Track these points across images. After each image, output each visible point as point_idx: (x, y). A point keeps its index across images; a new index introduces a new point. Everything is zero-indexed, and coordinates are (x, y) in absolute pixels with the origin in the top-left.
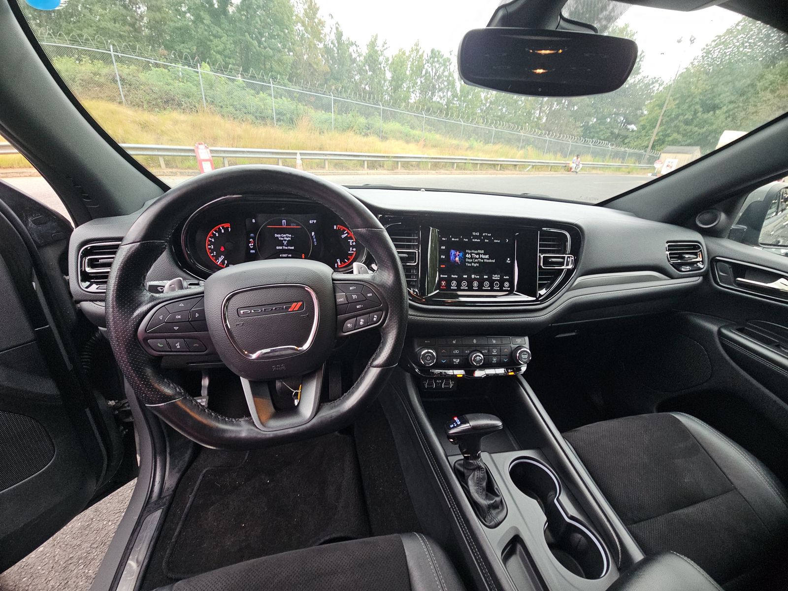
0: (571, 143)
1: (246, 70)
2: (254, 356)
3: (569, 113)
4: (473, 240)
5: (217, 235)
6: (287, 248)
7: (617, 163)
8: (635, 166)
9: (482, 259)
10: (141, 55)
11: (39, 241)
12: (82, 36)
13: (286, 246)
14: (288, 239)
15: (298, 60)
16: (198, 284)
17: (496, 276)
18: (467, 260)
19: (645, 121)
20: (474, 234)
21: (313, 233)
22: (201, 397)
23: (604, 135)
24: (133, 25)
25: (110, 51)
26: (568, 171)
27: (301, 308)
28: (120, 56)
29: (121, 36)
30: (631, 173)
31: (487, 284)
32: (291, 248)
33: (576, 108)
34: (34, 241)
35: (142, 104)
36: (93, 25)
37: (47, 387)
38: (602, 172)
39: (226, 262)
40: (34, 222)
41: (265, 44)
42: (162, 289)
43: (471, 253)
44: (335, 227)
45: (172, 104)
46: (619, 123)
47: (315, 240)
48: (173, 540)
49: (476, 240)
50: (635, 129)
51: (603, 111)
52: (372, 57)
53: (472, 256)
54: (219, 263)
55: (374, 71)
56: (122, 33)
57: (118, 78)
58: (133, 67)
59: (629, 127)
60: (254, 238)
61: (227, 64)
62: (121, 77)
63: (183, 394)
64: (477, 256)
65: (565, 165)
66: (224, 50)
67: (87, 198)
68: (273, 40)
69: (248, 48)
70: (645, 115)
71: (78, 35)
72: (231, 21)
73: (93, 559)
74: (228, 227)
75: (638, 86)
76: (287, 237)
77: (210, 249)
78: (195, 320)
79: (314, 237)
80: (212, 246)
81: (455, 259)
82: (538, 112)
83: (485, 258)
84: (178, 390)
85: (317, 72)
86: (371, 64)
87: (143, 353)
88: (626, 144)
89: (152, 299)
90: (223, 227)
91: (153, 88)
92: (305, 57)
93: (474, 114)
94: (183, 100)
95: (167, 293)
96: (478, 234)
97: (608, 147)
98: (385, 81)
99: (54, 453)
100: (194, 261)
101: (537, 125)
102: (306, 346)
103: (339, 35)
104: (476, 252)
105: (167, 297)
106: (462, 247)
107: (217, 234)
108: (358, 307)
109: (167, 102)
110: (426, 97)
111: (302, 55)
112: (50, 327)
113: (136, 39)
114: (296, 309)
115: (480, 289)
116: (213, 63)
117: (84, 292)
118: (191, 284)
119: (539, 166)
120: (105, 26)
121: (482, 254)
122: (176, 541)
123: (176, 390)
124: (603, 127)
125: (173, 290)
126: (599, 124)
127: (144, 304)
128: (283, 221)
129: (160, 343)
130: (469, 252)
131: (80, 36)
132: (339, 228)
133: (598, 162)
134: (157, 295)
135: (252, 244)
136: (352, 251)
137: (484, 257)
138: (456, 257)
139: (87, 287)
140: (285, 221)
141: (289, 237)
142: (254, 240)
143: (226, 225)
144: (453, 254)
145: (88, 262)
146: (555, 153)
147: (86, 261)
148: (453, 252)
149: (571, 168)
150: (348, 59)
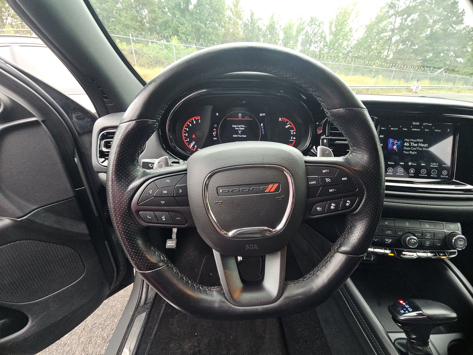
0: (413, 71)
1: (198, 41)
2: (231, 234)
3: (411, 50)
4: (413, 129)
5: (191, 126)
6: (241, 136)
7: (450, 85)
8: (463, 87)
9: (420, 147)
10: (145, 38)
11: (79, 130)
12: (116, 29)
13: (240, 135)
14: (242, 129)
15: (227, 32)
16: (178, 163)
17: (434, 164)
18: (405, 148)
19: (470, 56)
20: (414, 123)
21: (262, 124)
22: (171, 240)
23: (439, 65)
24: (141, 22)
25: (130, 37)
26: (410, 92)
27: (277, 189)
28: (135, 40)
29: (134, 28)
30: (460, 92)
31: (423, 171)
32: (244, 136)
33: (417, 47)
34: (76, 130)
35: (144, 65)
36: (121, 23)
37: (82, 228)
38: (437, 92)
39: (196, 146)
40: (76, 117)
41: (209, 26)
42: (152, 165)
43: (409, 142)
44: (280, 119)
45: (159, 64)
46: (450, 57)
47: (263, 130)
48: (152, 338)
49: (416, 130)
50: (462, 61)
51: (438, 48)
52: (272, 26)
53: (410, 144)
54: (191, 147)
55: (272, 35)
56: (135, 27)
57: (133, 52)
58: (141, 45)
59: (457, 59)
60: (217, 128)
61: (187, 39)
62: (135, 51)
63: (166, 261)
64: (416, 145)
65: (407, 88)
66: (186, 32)
67: (107, 98)
68: (213, 22)
69: (198, 30)
70: (469, 52)
71: (114, 29)
72: (191, 14)
73: (108, 325)
74: (199, 119)
75: (463, 32)
76: (242, 128)
77: (185, 136)
78: (179, 195)
79: (262, 128)
80: (187, 134)
81: (393, 147)
82: (386, 51)
83: (424, 147)
84: (162, 258)
85: (238, 38)
86: (271, 30)
87: (135, 224)
88: (456, 72)
89: (145, 174)
90: (195, 119)
91: (150, 56)
92: (231, 30)
93: (338, 57)
94: (164, 61)
95: (157, 170)
96: (418, 124)
97: (443, 74)
98: (279, 40)
99: (85, 270)
100: (175, 144)
101: (385, 60)
102: (280, 227)
103: (252, 15)
104: (415, 141)
105: (156, 173)
106: (400, 136)
107: (190, 124)
108: (330, 191)
109: (157, 63)
110: (305, 48)
111: (229, 29)
112: (85, 188)
113: (143, 30)
114: (272, 190)
115: (416, 176)
116: (180, 39)
117: (101, 166)
118: (173, 162)
119: (386, 89)
120: (127, 23)
121: (420, 143)
122: (154, 339)
123: (161, 258)
124: (438, 59)
125: (160, 166)
126: (435, 57)
127: (137, 178)
128: (239, 114)
129: (149, 215)
130: (408, 140)
131: (115, 29)
132: (283, 120)
133: (434, 85)
134: (148, 171)
135: (215, 133)
136: (293, 139)
137: (422, 145)
138: (394, 145)
139: (102, 162)
140: (241, 114)
141: (243, 127)
142: (217, 130)
143: (197, 118)
144: (391, 142)
145: (104, 144)
146: (400, 79)
147: (103, 143)
148: (391, 141)
149: (412, 90)
150: (257, 29)
